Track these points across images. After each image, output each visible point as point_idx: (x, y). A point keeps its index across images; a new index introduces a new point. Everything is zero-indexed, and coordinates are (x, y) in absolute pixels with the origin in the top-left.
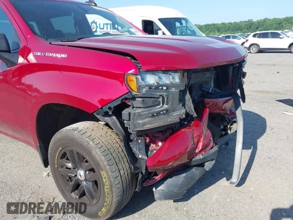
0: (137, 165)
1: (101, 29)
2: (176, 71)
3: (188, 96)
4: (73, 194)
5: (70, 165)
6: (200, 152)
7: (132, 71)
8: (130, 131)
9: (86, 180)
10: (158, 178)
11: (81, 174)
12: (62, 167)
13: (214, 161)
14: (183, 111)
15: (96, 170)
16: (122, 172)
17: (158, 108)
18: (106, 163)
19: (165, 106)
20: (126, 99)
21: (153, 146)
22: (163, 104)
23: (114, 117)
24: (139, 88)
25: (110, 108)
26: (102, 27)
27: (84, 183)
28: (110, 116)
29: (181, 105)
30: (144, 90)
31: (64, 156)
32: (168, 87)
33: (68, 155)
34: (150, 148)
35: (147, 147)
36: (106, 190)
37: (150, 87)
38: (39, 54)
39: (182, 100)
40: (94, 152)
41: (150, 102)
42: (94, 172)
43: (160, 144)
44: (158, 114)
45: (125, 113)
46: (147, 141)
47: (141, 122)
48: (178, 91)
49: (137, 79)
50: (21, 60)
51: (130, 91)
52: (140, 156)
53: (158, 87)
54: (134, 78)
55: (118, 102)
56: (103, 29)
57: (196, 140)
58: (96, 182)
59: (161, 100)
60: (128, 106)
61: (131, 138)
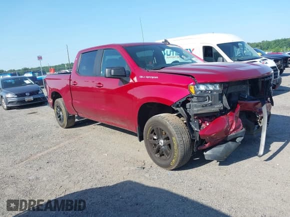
0: (194, 135)
1: (168, 55)
2: (215, 83)
3: (224, 97)
4: (156, 155)
5: (155, 138)
6: (233, 131)
7: (192, 84)
8: (190, 114)
9: (164, 145)
10: (207, 145)
11: (162, 142)
12: (151, 139)
13: (243, 138)
14: (222, 105)
15: (170, 138)
16: (184, 139)
17: (206, 102)
18: (175, 133)
19: (210, 102)
20: (188, 97)
21: (203, 126)
22: (209, 100)
23: (182, 108)
24: (196, 92)
25: (180, 103)
26: (169, 54)
27: (163, 147)
28: (179, 107)
29: (220, 102)
30: (198, 93)
31: (152, 132)
32: (211, 91)
33: (155, 131)
34: (202, 126)
35: (200, 126)
36: (175, 148)
37: (202, 91)
38: (141, 77)
39: (221, 99)
40: (169, 127)
41: (201, 99)
42: (169, 139)
43: (208, 124)
44: (206, 106)
45: (188, 105)
46: (200, 122)
47: (196, 109)
48: (218, 94)
49: (194, 87)
50: (131, 81)
51: (191, 93)
52: (196, 129)
53: (206, 91)
54: (192, 87)
55: (185, 99)
56: (170, 55)
57: (230, 124)
58: (169, 145)
59: (207, 98)
60: (189, 102)
61: (191, 120)
